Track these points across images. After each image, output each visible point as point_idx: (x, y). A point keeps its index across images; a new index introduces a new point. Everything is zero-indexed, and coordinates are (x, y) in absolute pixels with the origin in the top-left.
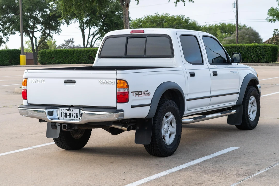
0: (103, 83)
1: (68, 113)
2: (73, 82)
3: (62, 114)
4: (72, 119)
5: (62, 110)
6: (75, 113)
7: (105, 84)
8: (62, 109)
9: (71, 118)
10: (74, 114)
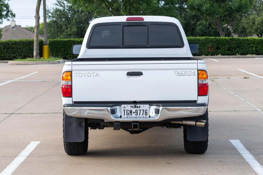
0: (180, 74)
1: (134, 110)
2: (139, 74)
3: (126, 111)
4: (140, 116)
5: (124, 107)
6: (144, 110)
7: (183, 75)
8: (126, 105)
9: (138, 116)
10: (142, 112)
